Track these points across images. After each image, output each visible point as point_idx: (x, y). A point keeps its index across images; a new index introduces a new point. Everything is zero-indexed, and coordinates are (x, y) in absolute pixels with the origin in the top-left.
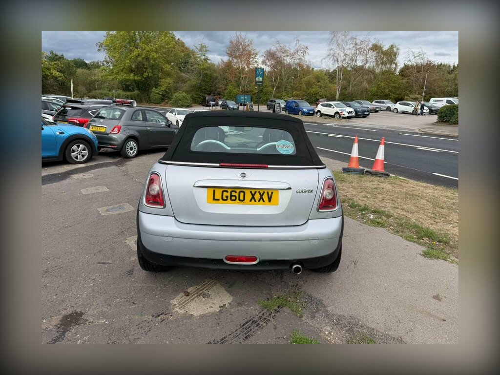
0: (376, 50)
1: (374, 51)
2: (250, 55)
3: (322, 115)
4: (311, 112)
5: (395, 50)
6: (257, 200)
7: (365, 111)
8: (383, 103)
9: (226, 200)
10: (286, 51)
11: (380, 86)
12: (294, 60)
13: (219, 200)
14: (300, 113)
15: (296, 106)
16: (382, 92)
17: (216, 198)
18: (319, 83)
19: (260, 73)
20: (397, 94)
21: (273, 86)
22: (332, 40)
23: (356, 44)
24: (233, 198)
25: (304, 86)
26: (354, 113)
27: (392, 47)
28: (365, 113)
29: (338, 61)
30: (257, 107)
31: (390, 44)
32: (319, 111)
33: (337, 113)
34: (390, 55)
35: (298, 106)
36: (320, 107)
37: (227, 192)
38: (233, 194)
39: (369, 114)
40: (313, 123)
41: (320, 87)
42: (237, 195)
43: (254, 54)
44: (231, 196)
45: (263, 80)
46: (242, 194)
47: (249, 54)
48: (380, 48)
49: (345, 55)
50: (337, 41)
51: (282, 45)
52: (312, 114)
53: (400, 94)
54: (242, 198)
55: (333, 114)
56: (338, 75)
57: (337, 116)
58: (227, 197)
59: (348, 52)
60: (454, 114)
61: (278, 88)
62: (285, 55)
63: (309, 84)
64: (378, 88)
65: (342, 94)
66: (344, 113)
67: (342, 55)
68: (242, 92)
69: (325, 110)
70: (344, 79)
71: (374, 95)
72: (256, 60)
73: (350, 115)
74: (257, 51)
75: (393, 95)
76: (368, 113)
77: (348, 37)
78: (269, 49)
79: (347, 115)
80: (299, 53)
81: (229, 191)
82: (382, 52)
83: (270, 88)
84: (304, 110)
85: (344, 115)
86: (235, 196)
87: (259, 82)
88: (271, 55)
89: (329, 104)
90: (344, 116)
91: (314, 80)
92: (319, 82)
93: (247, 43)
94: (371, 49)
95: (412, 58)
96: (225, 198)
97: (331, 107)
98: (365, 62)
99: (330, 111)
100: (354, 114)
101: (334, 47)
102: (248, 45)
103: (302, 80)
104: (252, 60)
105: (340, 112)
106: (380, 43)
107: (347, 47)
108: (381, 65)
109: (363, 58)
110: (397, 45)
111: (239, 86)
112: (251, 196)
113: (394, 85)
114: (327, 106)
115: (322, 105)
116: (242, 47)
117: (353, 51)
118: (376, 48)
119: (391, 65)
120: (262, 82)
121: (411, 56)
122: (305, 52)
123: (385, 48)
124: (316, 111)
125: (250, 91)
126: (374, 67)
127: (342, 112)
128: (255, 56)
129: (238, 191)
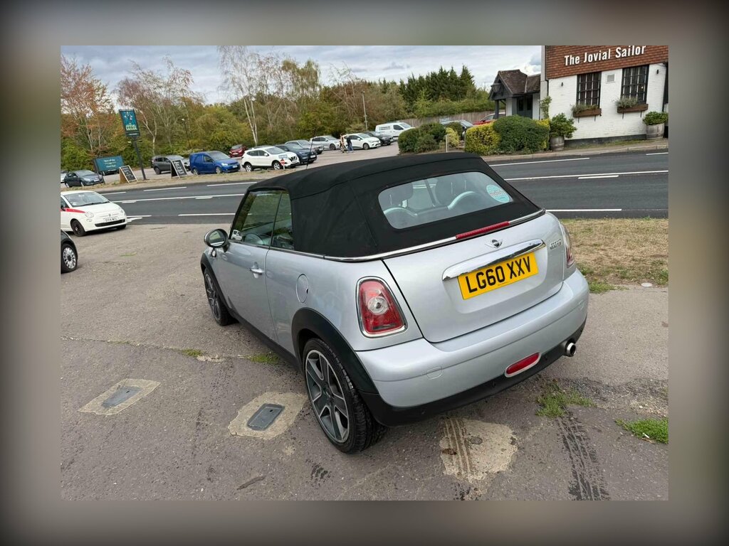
0: (290, 68)
1: (287, 71)
2: (93, 91)
3: (253, 168)
4: (234, 167)
5: (314, 67)
6: (517, 273)
7: (310, 154)
8: (324, 140)
9: (484, 286)
10: (155, 80)
11: (309, 117)
12: (173, 92)
13: (476, 290)
14: (218, 170)
15: (208, 161)
16: (313, 126)
17: (472, 288)
18: (223, 124)
19: (129, 118)
20: (333, 126)
21: (150, 138)
22: (224, 58)
23: (261, 63)
24: (491, 281)
25: (200, 130)
26: (298, 159)
27: (309, 64)
28: (312, 157)
29: (242, 89)
30: (141, 171)
31: (306, 61)
32: (247, 163)
33: (275, 162)
34: (309, 74)
35: (211, 160)
36: (246, 157)
37: (482, 274)
38: (490, 274)
39: (316, 157)
40: (247, 181)
41: (227, 129)
42: (494, 274)
43: (99, 89)
44: (489, 278)
45: (137, 127)
46: (499, 271)
47: (91, 90)
48: (294, 66)
49: (250, 79)
50: (232, 60)
51: (145, 71)
52: (237, 169)
53: (336, 126)
54: (501, 278)
55: (271, 165)
56: (248, 109)
57: (277, 166)
58: (484, 281)
59: (253, 75)
60: (416, 140)
61: (159, 138)
62: (156, 86)
63: (208, 127)
64: (308, 121)
65: (261, 135)
66: (285, 161)
67: (246, 80)
68: (96, 153)
69: (255, 161)
70: (258, 113)
71: (304, 131)
72: (106, 98)
73: (294, 162)
74: (103, 84)
75: (328, 129)
76: (314, 156)
77: (247, 54)
78: (123, 79)
79: (290, 163)
80: (177, 81)
81: (484, 272)
82: (298, 71)
83: (146, 141)
84: (223, 164)
85: (286, 163)
86: (492, 277)
87: (133, 132)
88: (129, 89)
89: (260, 151)
90: (287, 165)
91: (214, 121)
92: (221, 122)
93: (80, 72)
94: (283, 68)
95: (337, 76)
96: (482, 284)
97: (263, 155)
98: (280, 86)
99: (265, 161)
100: (298, 161)
101: (231, 68)
102: (84, 75)
103: (197, 121)
104: (97, 98)
105: (279, 160)
106: (292, 60)
107: (249, 68)
108: (301, 90)
109: (276, 82)
110: (315, 61)
111: (86, 144)
112: (510, 271)
113: (326, 114)
114: (256, 154)
115: (249, 153)
116: (74, 79)
117: (259, 72)
118: (288, 66)
119: (314, 88)
120: (138, 131)
121: (335, 74)
122: (188, 80)
123: (301, 66)
124: (243, 164)
125: (111, 150)
126: (293, 92)
127: (282, 160)
128: (103, 92)
129: (494, 268)
